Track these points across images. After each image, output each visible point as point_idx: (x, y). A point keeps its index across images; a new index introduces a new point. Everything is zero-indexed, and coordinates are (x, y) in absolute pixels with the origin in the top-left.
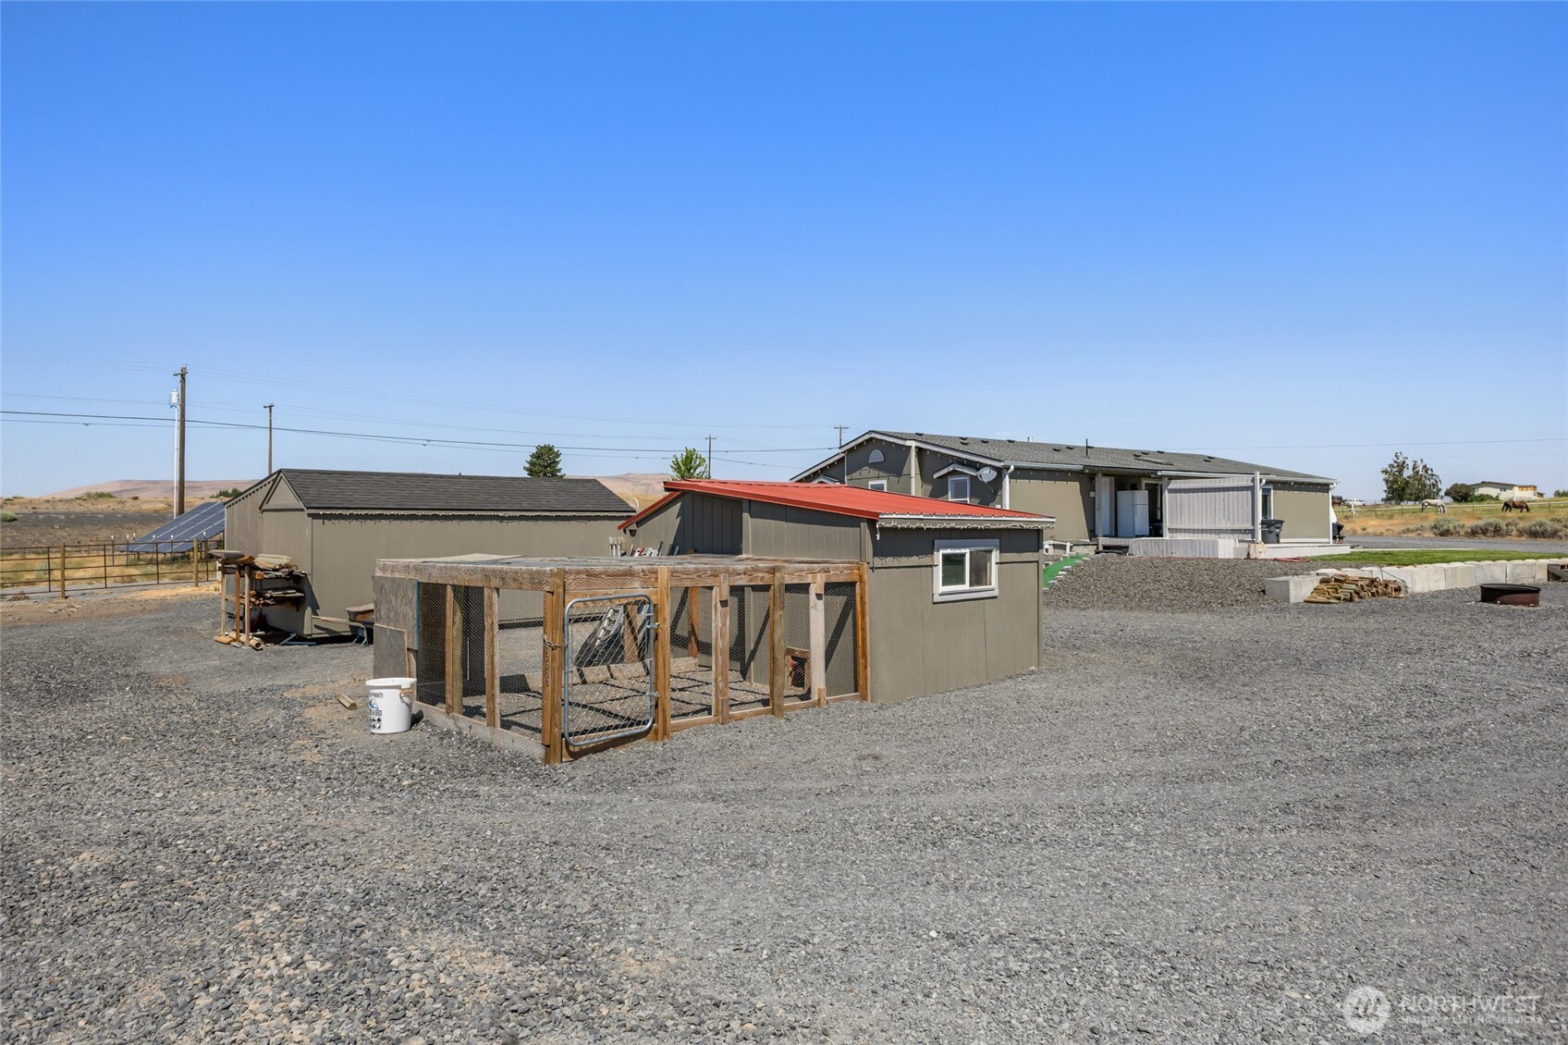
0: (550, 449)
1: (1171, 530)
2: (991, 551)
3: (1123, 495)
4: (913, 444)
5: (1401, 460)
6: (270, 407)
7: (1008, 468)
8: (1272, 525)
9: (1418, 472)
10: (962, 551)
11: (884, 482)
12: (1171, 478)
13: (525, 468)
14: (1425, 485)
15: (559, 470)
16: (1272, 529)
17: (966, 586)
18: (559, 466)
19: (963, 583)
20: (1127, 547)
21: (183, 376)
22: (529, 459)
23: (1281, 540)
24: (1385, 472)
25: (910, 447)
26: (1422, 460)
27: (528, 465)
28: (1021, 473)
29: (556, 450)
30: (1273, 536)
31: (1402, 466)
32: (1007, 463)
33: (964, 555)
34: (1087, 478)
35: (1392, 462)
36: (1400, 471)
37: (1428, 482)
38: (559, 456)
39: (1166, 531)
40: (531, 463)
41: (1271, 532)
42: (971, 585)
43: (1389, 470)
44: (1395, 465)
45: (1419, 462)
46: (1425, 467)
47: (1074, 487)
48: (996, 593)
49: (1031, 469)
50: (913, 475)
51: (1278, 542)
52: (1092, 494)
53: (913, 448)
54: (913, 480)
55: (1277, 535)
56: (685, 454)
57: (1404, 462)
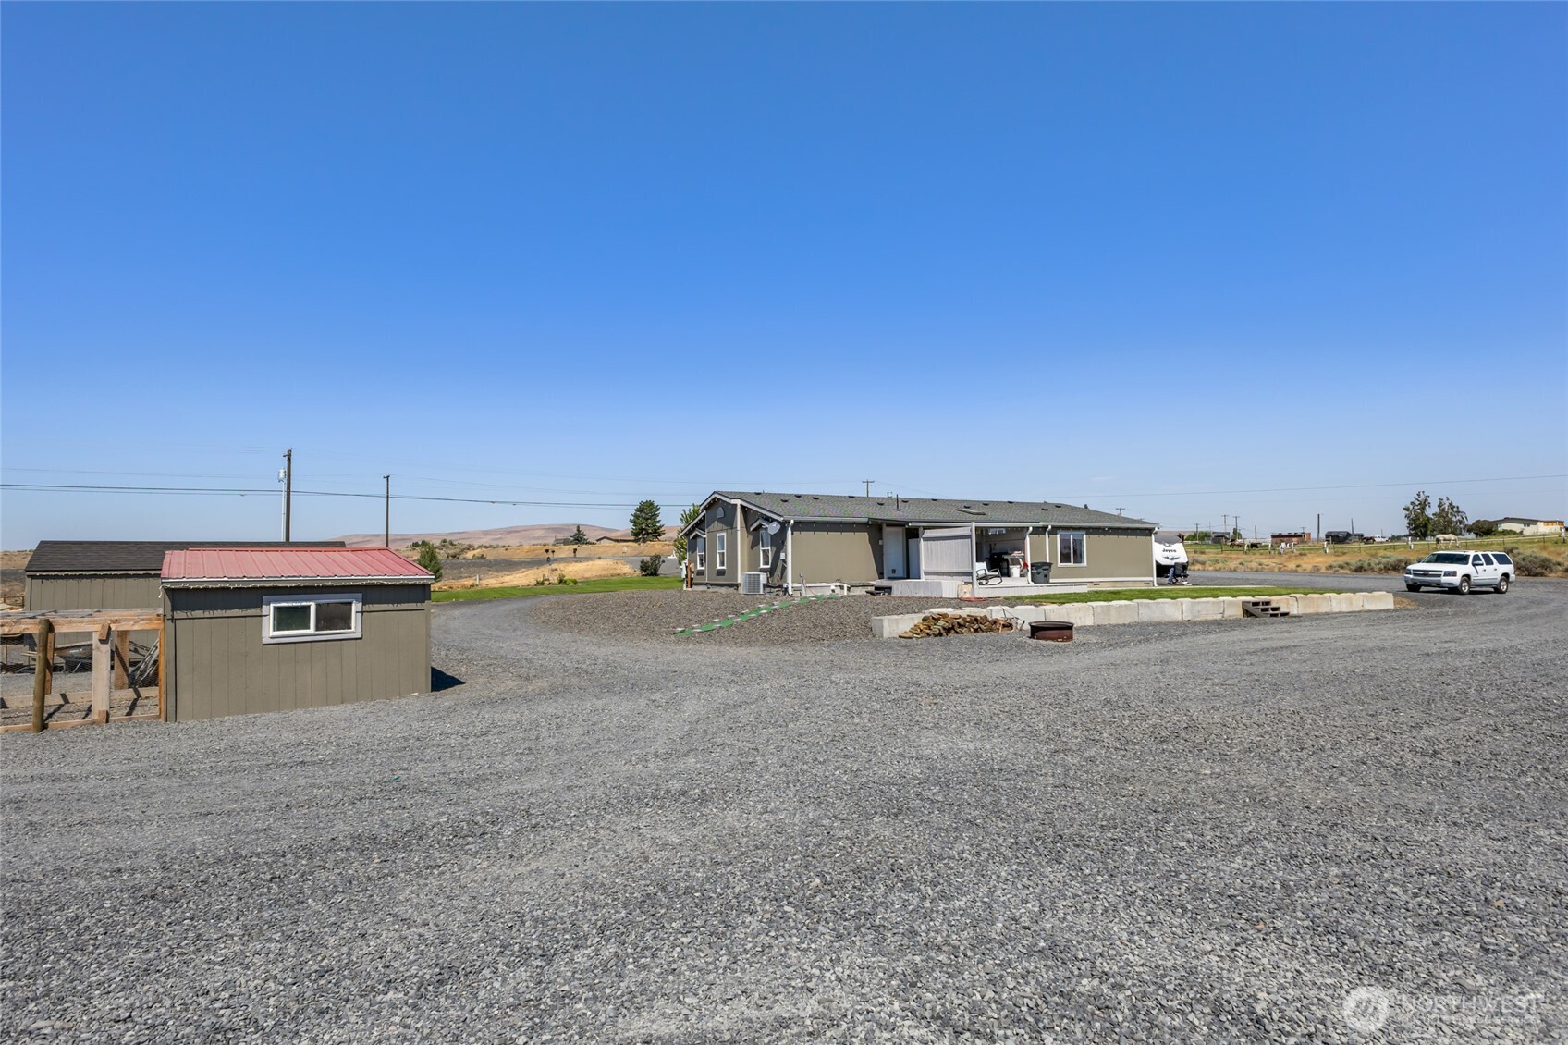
0: (650, 504)
1: (926, 573)
2: (351, 603)
3: (911, 542)
4: (738, 502)
5: (1422, 498)
6: (388, 477)
7: (790, 522)
8: (1040, 567)
9: (1444, 509)
10: (308, 604)
11: (724, 534)
12: (925, 528)
13: (631, 520)
14: (1451, 522)
15: (659, 522)
16: (1040, 570)
17: (312, 630)
18: (658, 519)
19: (309, 628)
20: (890, 588)
21: (289, 457)
22: (634, 512)
23: (1051, 580)
24: (1407, 509)
25: (736, 505)
26: (1448, 499)
27: (632, 518)
28: (801, 526)
29: (656, 504)
30: (1041, 576)
31: (1423, 505)
32: (787, 518)
33: (309, 607)
34: (875, 529)
35: (1413, 500)
36: (1423, 509)
37: (1454, 519)
38: (658, 510)
39: (922, 574)
40: (635, 516)
41: (1039, 574)
42: (318, 628)
43: (1411, 507)
44: (1417, 503)
45: (1445, 499)
46: (1451, 504)
47: (864, 537)
48: (359, 635)
49: (814, 522)
50: (739, 528)
51: (1048, 582)
52: (880, 542)
53: (739, 506)
54: (739, 532)
55: (1046, 576)
56: (692, 508)
57: (1426, 500)
